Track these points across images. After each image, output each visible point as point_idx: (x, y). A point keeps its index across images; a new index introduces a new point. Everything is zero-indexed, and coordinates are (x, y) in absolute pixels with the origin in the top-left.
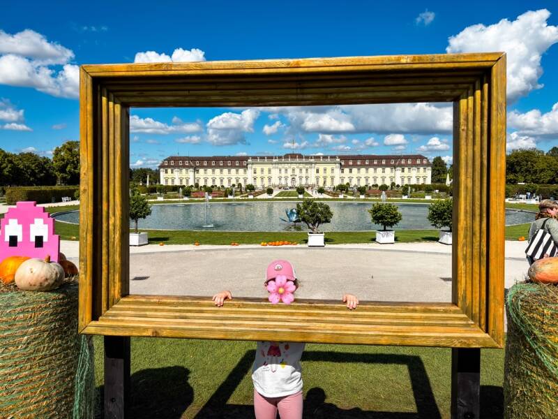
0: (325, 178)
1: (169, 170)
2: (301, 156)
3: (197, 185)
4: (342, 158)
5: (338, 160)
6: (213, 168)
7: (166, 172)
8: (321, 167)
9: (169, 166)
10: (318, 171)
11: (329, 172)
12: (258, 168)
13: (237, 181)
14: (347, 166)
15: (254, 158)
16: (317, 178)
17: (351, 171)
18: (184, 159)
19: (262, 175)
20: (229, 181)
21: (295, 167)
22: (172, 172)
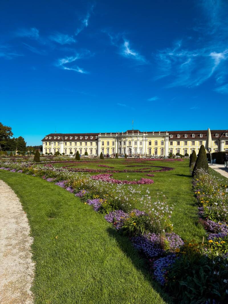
0: (156, 149)
1: (48, 143)
2: (136, 132)
4: (170, 133)
5: (167, 134)
7: (46, 144)
8: (153, 140)
9: (48, 140)
10: (150, 143)
11: (159, 145)
12: (105, 141)
14: (175, 139)
15: (103, 133)
16: (150, 150)
17: (179, 144)
18: (57, 135)
19: (108, 146)
20: (86, 151)
21: (131, 140)
22: (50, 145)
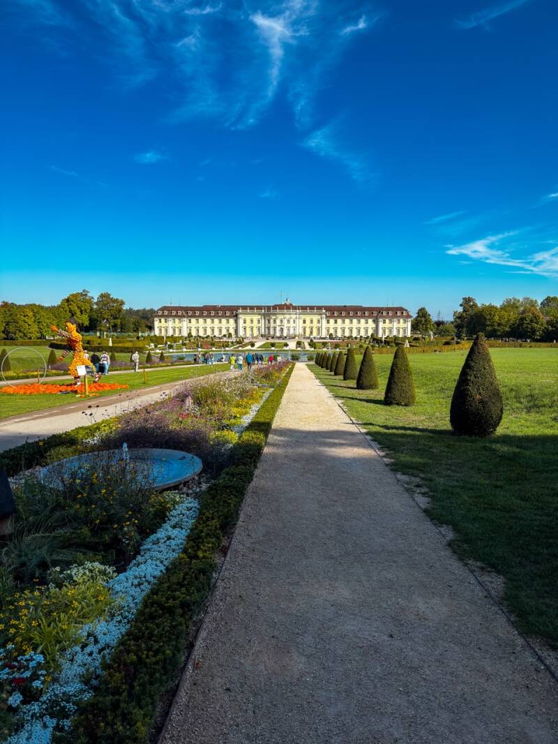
0: (312, 329)
1: (163, 320)
2: (288, 307)
3: (190, 335)
4: (327, 309)
5: (324, 311)
6: (205, 317)
7: (160, 322)
8: (308, 318)
9: (163, 316)
10: (304, 322)
11: (315, 324)
12: (248, 318)
13: (228, 330)
14: (332, 316)
15: (245, 308)
16: (304, 329)
17: (336, 322)
18: (177, 309)
19: (252, 325)
20: (220, 331)
21: (282, 318)
22: (166, 322)
